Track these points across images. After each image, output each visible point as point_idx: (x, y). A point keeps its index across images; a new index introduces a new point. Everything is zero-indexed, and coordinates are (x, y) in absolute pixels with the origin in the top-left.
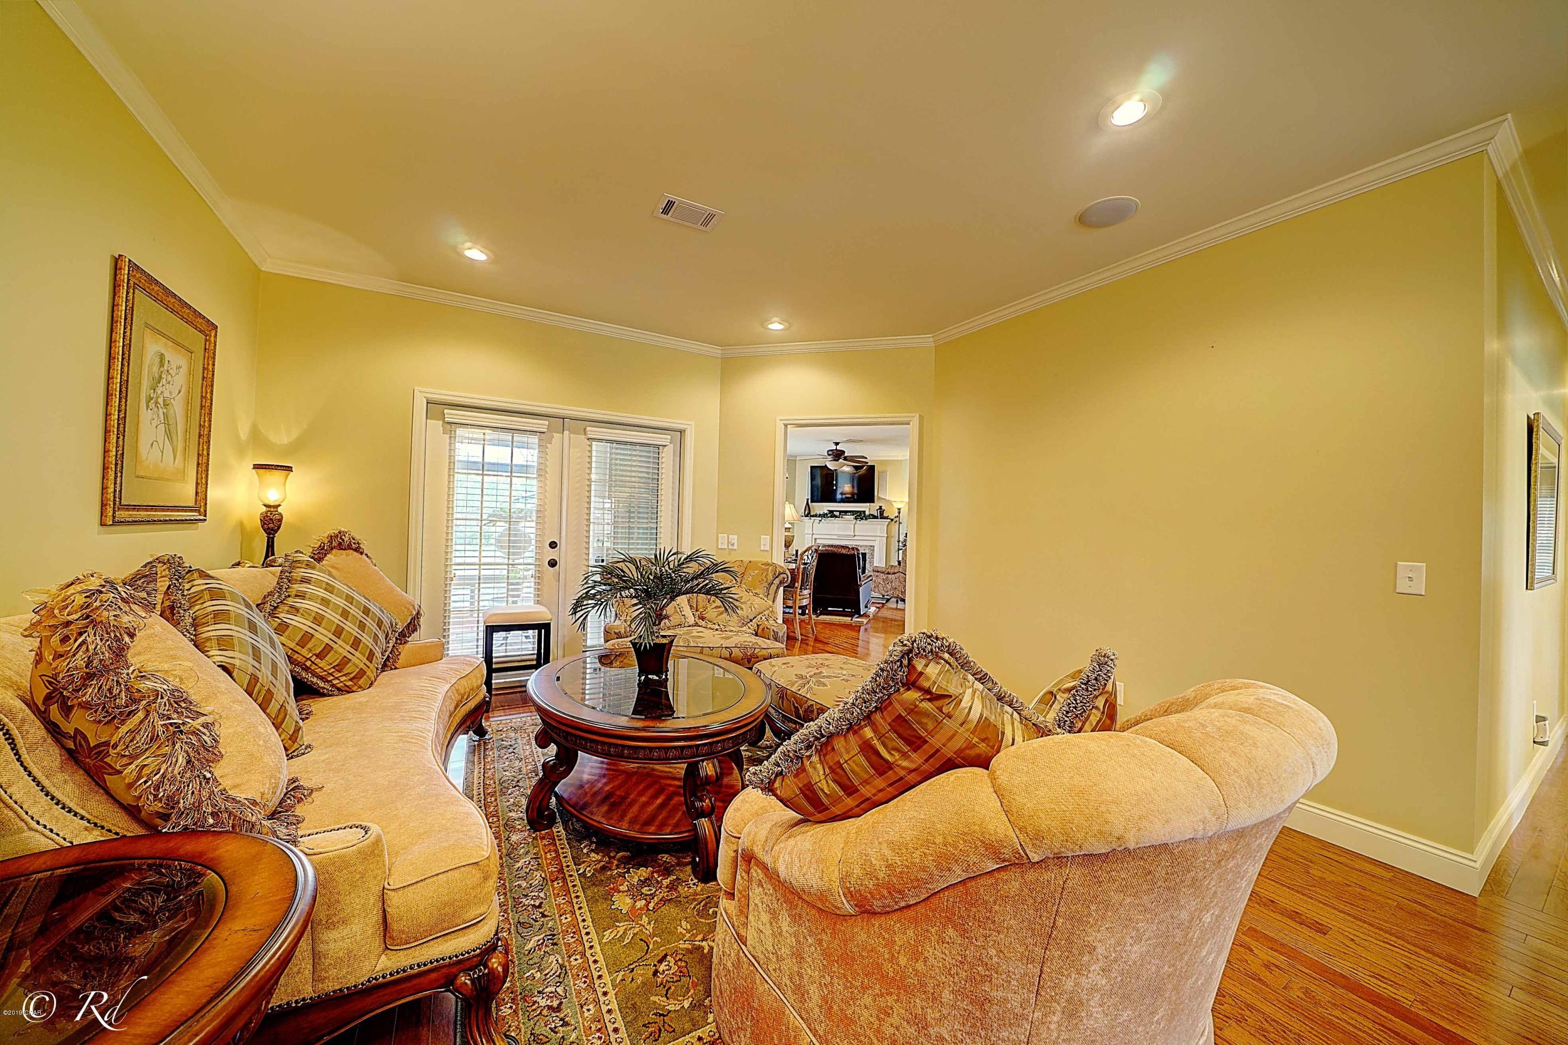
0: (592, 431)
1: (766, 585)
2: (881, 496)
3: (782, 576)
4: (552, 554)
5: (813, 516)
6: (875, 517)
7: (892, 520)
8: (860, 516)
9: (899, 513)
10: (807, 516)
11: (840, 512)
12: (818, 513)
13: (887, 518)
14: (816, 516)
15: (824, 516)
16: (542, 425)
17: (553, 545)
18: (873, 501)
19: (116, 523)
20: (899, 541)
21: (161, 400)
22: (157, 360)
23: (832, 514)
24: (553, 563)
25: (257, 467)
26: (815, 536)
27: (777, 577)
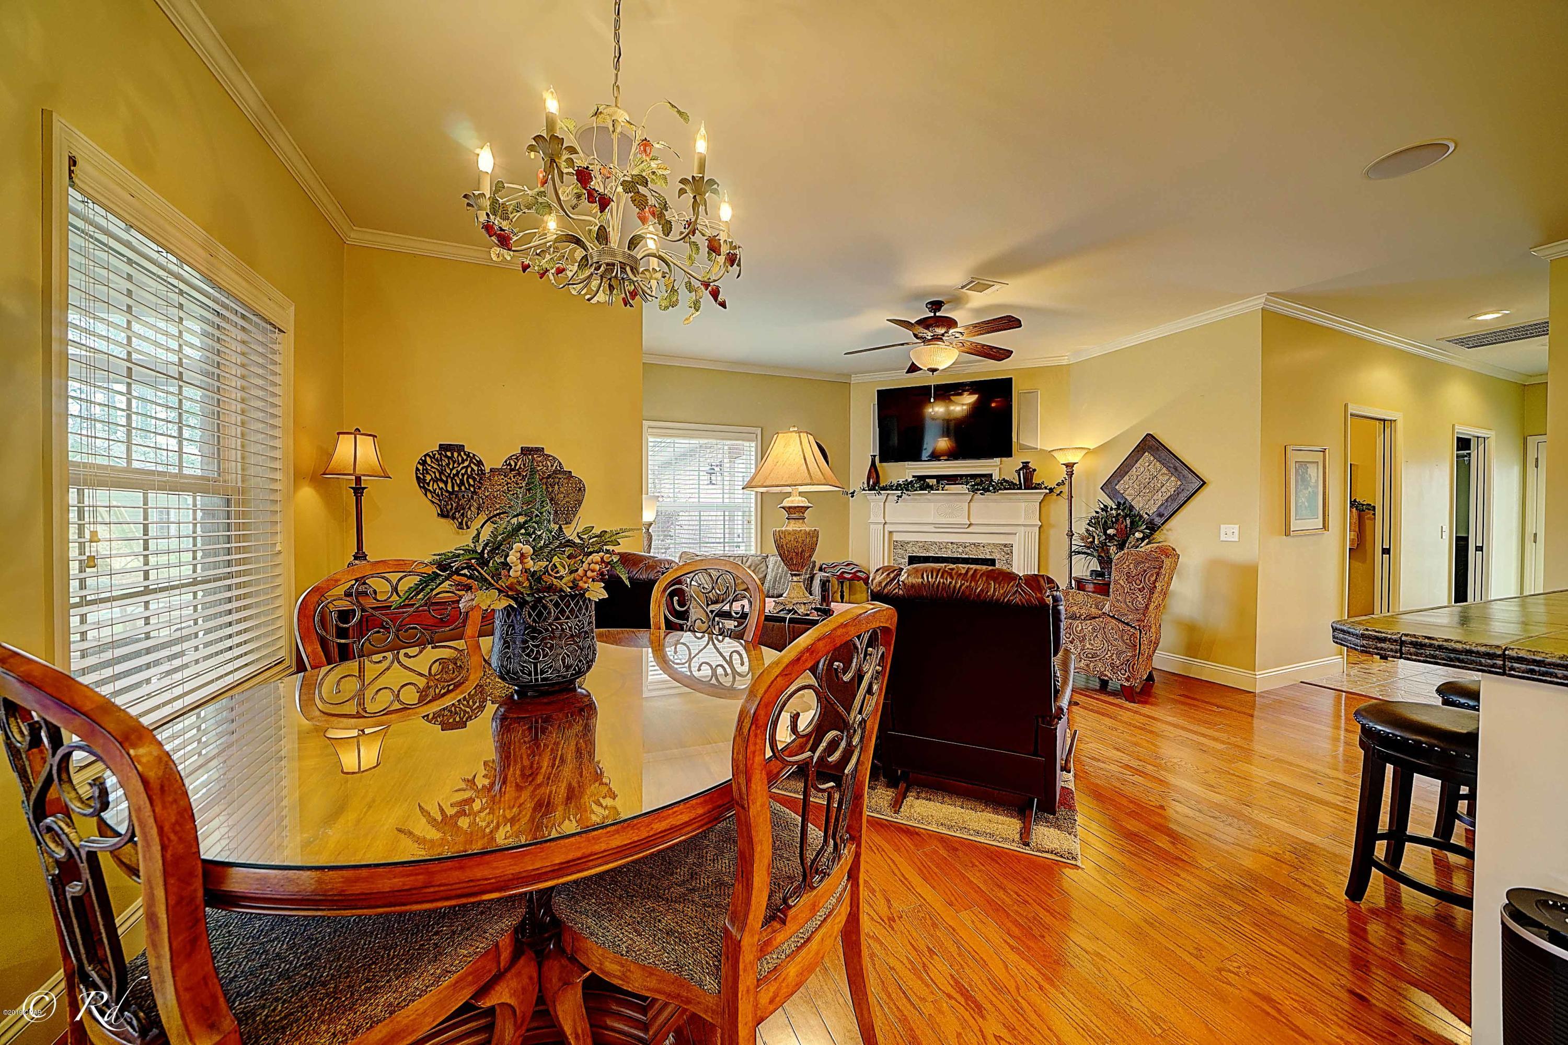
2: (1025, 441)
5: (884, 489)
6: (1012, 486)
7: (1051, 490)
8: (982, 484)
9: (1070, 474)
10: (872, 488)
11: (939, 478)
12: (895, 482)
13: (1038, 487)
14: (891, 488)
15: (906, 487)
18: (1009, 454)
20: (1071, 535)
23: (922, 483)
26: (888, 528)
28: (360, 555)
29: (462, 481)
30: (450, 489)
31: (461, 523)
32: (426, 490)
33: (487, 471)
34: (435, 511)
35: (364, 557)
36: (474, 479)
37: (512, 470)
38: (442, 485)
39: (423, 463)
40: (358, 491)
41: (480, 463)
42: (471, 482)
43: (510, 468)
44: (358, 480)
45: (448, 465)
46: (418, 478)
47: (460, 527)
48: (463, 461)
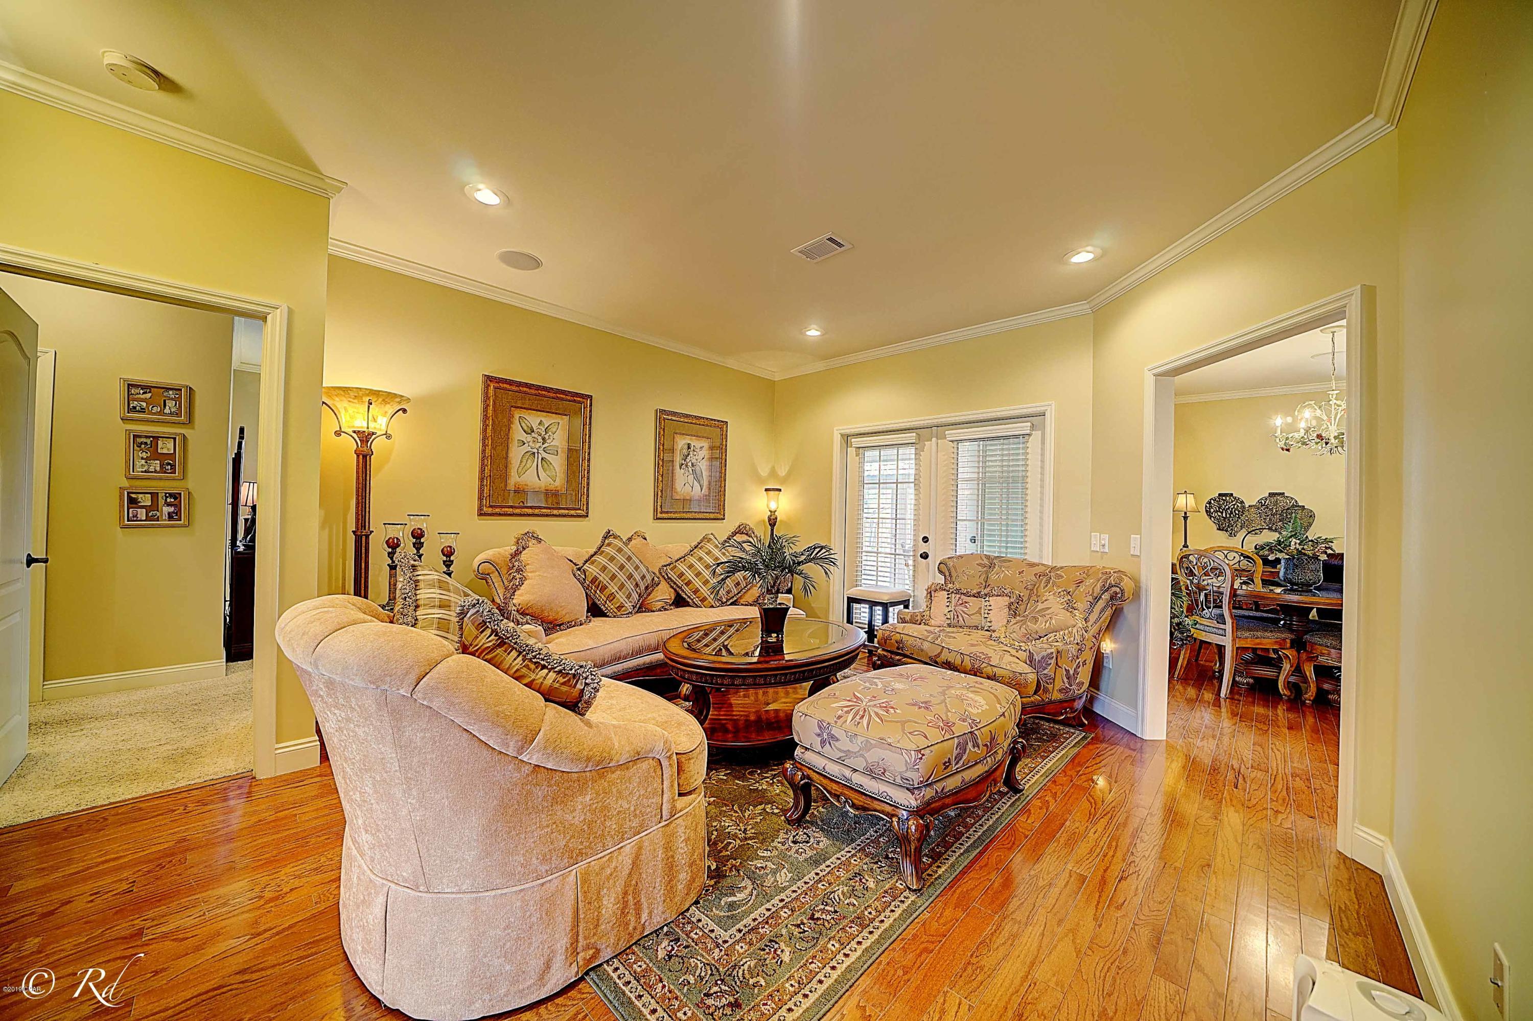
0: (952, 434)
1: (1090, 599)
3: (1114, 589)
4: (923, 548)
16: (911, 437)
17: (926, 540)
19: (657, 519)
21: (690, 464)
22: (686, 447)
24: (925, 556)
25: (766, 490)
27: (1106, 591)
28: (1186, 546)
29: (1231, 512)
30: (1224, 515)
31: (1231, 533)
32: (1211, 517)
33: (1247, 506)
34: (1215, 527)
35: (1187, 547)
36: (1239, 511)
37: (1262, 506)
38: (1219, 514)
39: (1210, 503)
40: (1186, 518)
41: (1242, 502)
42: (1237, 512)
43: (1261, 504)
44: (1185, 513)
45: (1223, 504)
46: (1206, 511)
47: (1231, 535)
48: (1232, 502)
